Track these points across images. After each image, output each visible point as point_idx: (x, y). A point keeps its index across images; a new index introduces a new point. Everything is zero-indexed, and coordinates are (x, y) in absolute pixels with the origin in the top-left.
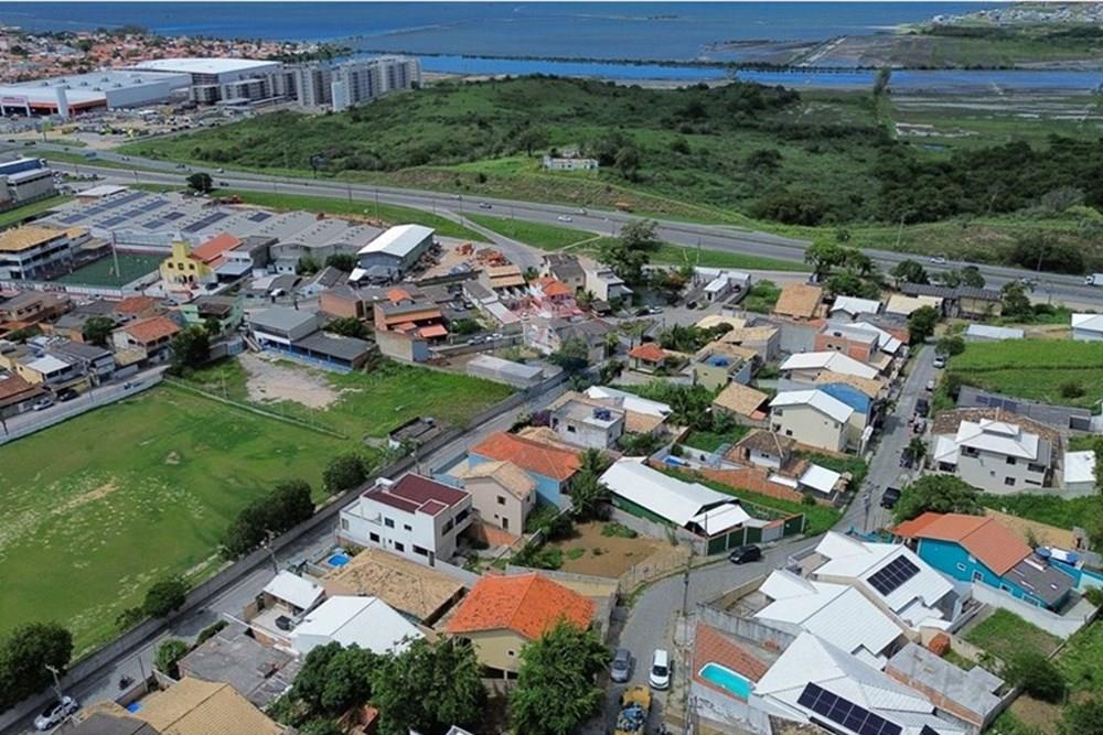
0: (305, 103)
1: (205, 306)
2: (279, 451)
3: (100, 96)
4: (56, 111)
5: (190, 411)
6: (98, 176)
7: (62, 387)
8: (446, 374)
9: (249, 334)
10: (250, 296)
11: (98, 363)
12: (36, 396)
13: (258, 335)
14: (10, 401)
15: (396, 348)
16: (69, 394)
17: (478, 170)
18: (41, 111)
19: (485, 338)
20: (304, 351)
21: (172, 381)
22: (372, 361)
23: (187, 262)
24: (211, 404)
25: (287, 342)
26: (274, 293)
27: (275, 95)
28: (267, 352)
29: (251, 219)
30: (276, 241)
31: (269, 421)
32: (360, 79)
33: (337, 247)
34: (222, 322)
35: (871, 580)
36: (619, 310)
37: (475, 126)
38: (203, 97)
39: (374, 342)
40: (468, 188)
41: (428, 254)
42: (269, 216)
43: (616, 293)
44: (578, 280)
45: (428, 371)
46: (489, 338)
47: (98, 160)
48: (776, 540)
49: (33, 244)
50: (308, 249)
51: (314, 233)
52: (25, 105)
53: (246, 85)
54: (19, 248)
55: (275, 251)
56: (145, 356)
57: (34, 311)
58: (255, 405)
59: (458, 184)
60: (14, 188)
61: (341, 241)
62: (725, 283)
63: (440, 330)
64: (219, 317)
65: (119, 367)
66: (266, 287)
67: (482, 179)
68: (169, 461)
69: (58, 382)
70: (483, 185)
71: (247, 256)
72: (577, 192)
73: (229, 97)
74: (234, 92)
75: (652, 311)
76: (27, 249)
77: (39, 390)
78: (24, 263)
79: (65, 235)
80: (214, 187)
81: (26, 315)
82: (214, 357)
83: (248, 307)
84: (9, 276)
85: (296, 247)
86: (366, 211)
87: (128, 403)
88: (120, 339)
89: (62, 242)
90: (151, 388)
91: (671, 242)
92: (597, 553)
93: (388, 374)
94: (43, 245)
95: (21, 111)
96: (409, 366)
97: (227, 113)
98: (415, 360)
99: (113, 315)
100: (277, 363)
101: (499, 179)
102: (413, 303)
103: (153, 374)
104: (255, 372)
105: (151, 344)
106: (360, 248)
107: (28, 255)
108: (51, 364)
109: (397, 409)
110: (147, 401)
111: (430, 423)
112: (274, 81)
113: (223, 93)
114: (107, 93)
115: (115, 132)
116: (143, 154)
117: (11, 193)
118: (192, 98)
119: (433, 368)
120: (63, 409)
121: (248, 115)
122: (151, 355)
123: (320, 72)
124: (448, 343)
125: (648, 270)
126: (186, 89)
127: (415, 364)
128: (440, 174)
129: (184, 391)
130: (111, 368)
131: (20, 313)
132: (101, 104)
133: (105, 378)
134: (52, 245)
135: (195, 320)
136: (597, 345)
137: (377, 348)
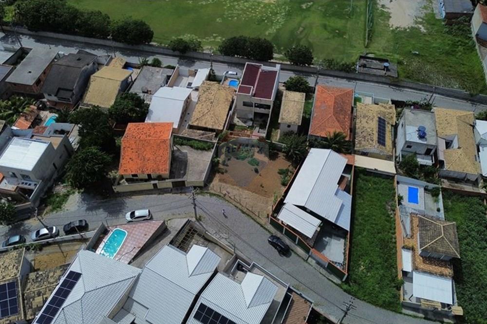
2: (337, 31)
15: (477, 21)
39: (474, 10)
48: (318, 263)
68: (304, 5)
92: (257, 171)
93: (450, 33)
119: (477, 45)
137: (473, 14)
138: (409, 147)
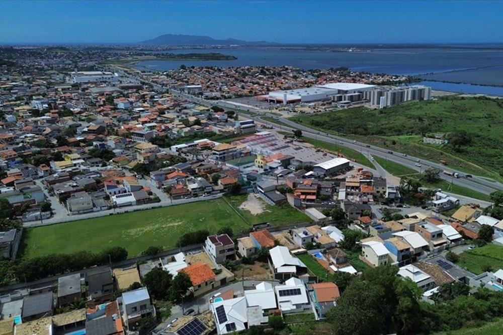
0: (373, 104)
1: (250, 176)
3: (300, 98)
4: (283, 102)
5: (220, 207)
6: (274, 127)
7: (195, 193)
8: (300, 212)
9: (256, 188)
10: (272, 175)
11: (207, 188)
12: (187, 194)
13: (258, 188)
14: (180, 194)
15: (291, 200)
16: (196, 195)
17: (394, 139)
18: (279, 102)
19: (328, 203)
20: (266, 195)
21: (224, 198)
22: (282, 203)
23: (261, 161)
24: (227, 206)
25: (263, 191)
26: (278, 176)
27: (365, 100)
28: (258, 194)
29: (295, 149)
30: (294, 158)
31: (237, 215)
32: (397, 96)
33: (311, 163)
34: (252, 182)
35: (280, 291)
36: (392, 203)
37: (417, 120)
38: (336, 99)
39: (286, 196)
40: (387, 146)
41: (344, 170)
42: (302, 148)
43: (392, 196)
44: (383, 188)
45: (296, 210)
46: (330, 204)
47: (279, 122)
49: (224, 149)
50: (301, 162)
51: (308, 157)
52: (275, 99)
53: (352, 96)
54: (219, 150)
55: (291, 161)
56: (223, 188)
57: (209, 170)
58: (238, 210)
59: (385, 144)
60: (242, 130)
61: (313, 161)
62: (446, 201)
63: (314, 197)
64: (252, 181)
65: (213, 190)
66: (278, 173)
67: (394, 143)
68: (201, 220)
69: (195, 192)
70: (393, 146)
71: (279, 161)
72: (428, 153)
73: (345, 100)
74: (347, 98)
75: (404, 206)
76: (222, 151)
77: (189, 193)
78: (220, 154)
79: (236, 147)
80: (302, 135)
81: (206, 171)
82: (241, 192)
83: (264, 178)
84: (215, 158)
85: (298, 161)
86: (340, 151)
87: (208, 202)
88: (219, 182)
89: (234, 149)
90: (217, 198)
91: (448, 180)
92: (251, 270)
93: (283, 208)
94: (227, 149)
95: (273, 101)
96: (292, 208)
97: (339, 106)
98: (295, 206)
99: (222, 175)
100: (258, 198)
101: (401, 144)
102: (311, 186)
103: (221, 195)
104: (249, 199)
105: (226, 185)
106: (316, 164)
107: (222, 152)
108: (195, 186)
109: (273, 220)
110: (213, 202)
111: (268, 225)
112: (366, 94)
113: (343, 98)
114: (302, 97)
115: (294, 111)
116: (295, 121)
117: (241, 131)
118: (332, 99)
119: (298, 209)
120: (193, 199)
121: (346, 108)
122: (224, 188)
123: (381, 92)
124: (314, 202)
125: (421, 190)
126: (331, 96)
127: (294, 207)
128: (380, 139)
129: (225, 201)
130: (211, 190)
131: (204, 170)
132: (299, 100)
133: (209, 193)
134: (230, 150)
135: (245, 179)
136: (357, 213)
137: (287, 199)
138: (304, 241)
